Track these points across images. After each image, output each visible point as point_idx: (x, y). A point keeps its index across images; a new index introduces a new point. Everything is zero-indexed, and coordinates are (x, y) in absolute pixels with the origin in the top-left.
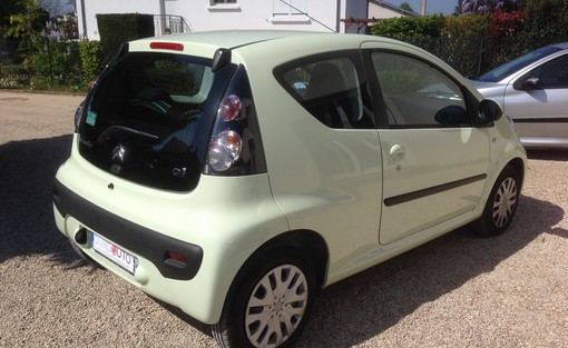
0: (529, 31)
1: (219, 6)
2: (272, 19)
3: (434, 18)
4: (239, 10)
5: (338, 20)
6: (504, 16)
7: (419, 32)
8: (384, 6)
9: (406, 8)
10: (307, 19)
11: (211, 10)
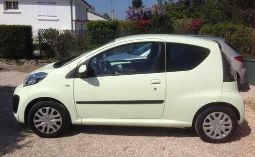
0: (154, 29)
1: (9, 11)
2: (38, 18)
3: (114, 22)
4: (20, 13)
5: (72, 20)
6: (144, 22)
7: (107, 28)
8: (95, 14)
9: (106, 16)
10: (56, 19)
11: (4, 13)
